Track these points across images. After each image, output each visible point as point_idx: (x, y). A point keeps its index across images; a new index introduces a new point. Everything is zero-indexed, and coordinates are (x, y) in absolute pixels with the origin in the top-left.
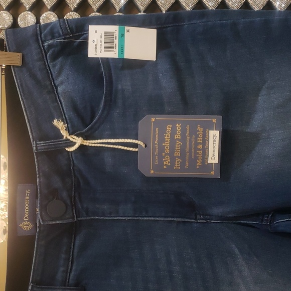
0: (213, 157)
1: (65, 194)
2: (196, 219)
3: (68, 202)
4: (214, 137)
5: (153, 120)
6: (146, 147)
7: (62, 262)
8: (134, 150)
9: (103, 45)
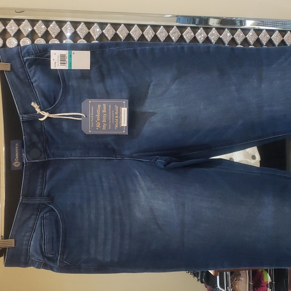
0: (124, 123)
1: (40, 145)
2: (116, 158)
3: (42, 150)
4: (124, 111)
5: (90, 102)
6: (86, 117)
7: (39, 184)
8: (79, 119)
9: (59, 62)
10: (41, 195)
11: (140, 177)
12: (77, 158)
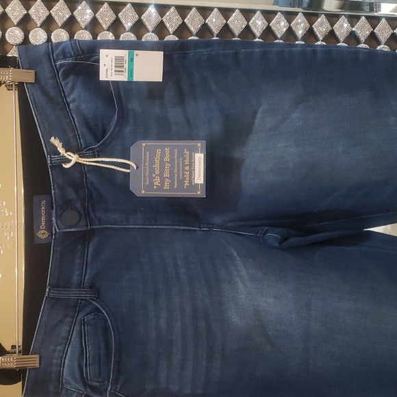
0: (199, 178)
4: (199, 159)
5: (144, 145)
6: (137, 168)
7: (77, 267)
9: (114, 69)
10: (80, 286)
11: (238, 259)
12: (137, 227)
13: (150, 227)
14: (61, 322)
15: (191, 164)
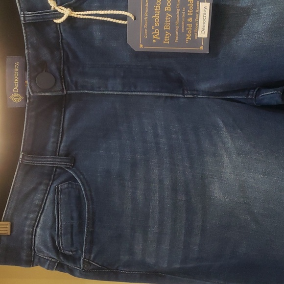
1: (53, 67)
2: (183, 94)
3: (57, 75)
4: (205, 9)
6: (135, 19)
7: (52, 133)
10: (55, 153)
11: (224, 129)
12: (115, 93)
13: (129, 93)
14: (35, 189)
15: (196, 14)
